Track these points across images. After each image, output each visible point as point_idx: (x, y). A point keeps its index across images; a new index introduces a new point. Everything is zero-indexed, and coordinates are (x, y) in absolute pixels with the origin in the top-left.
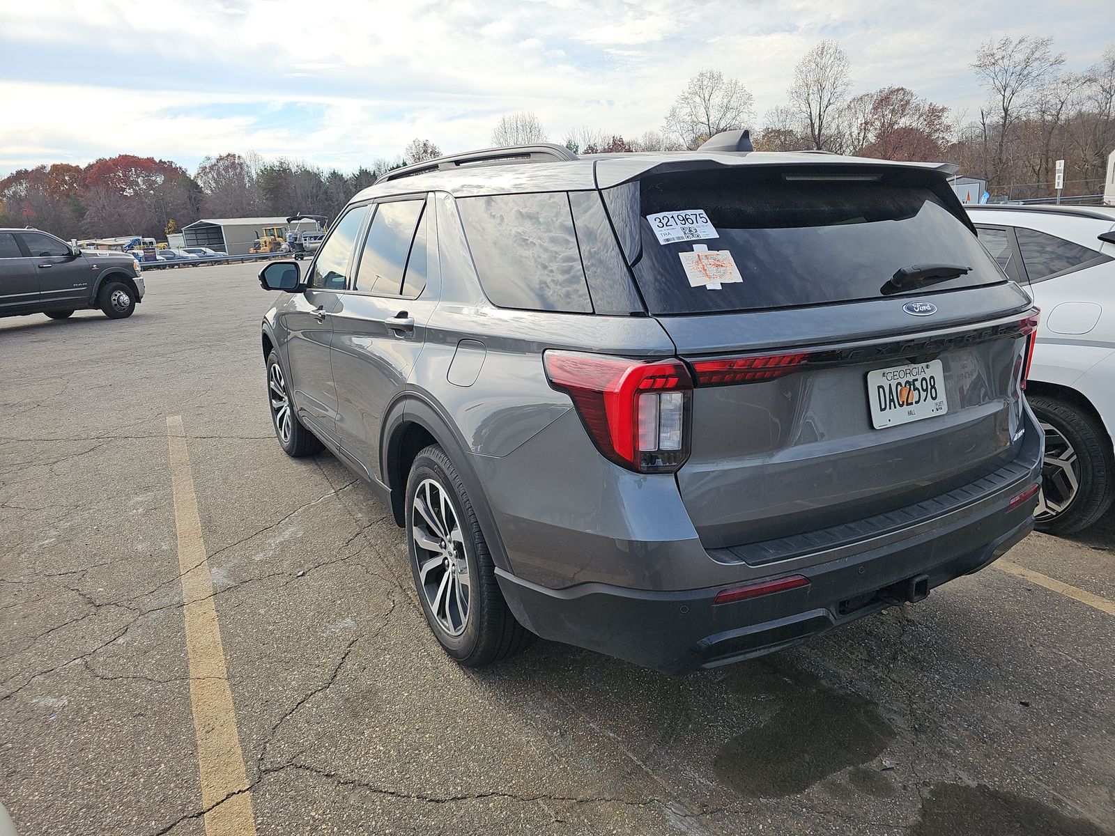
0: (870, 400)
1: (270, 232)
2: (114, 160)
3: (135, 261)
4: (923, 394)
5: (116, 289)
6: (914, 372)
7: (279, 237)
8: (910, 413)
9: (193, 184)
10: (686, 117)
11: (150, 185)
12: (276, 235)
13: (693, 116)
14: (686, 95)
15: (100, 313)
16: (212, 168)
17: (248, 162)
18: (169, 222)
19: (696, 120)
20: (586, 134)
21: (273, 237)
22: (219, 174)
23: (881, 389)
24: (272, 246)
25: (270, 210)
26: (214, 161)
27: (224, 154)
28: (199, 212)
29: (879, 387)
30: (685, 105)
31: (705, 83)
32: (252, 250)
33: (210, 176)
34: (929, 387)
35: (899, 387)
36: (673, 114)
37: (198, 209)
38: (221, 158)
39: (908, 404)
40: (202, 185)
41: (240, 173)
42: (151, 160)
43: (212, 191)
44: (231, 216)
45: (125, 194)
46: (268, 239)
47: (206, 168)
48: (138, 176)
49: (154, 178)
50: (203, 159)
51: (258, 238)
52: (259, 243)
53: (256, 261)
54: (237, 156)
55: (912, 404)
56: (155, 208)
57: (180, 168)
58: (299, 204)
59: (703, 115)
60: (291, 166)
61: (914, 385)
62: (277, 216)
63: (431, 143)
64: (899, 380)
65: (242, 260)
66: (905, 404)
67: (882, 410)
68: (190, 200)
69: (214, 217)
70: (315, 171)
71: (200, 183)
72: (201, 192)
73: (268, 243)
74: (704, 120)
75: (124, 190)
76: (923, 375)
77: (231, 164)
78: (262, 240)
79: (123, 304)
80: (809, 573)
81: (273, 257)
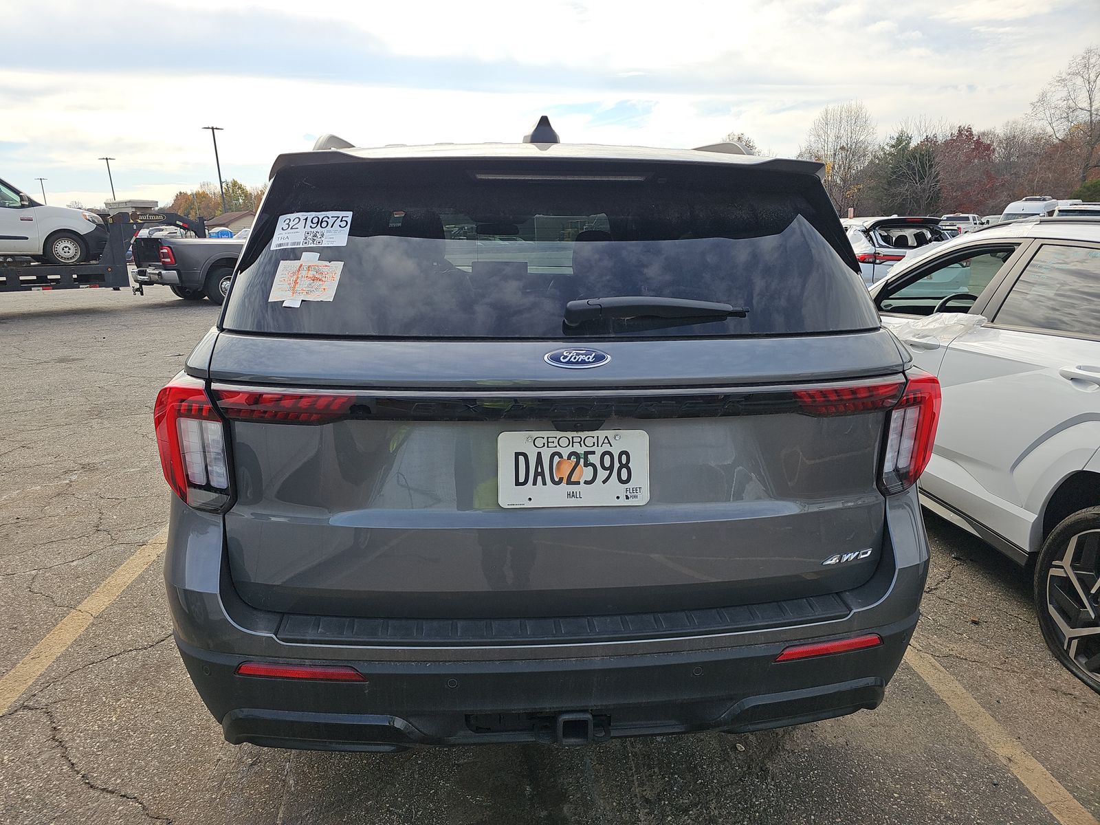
0: (499, 469)
4: (602, 474)
6: (589, 442)
8: (571, 495)
10: (1059, 102)
13: (1071, 101)
14: (1064, 75)
19: (1073, 105)
20: (923, 124)
23: (521, 458)
29: (517, 455)
30: (1060, 88)
31: (1092, 61)
34: (617, 465)
35: (556, 459)
36: (1043, 99)
39: (569, 482)
55: (578, 483)
59: (1084, 99)
61: (586, 459)
63: (745, 137)
64: (558, 449)
66: (565, 480)
67: (518, 483)
74: (1086, 105)
76: (606, 448)
80: (365, 669)
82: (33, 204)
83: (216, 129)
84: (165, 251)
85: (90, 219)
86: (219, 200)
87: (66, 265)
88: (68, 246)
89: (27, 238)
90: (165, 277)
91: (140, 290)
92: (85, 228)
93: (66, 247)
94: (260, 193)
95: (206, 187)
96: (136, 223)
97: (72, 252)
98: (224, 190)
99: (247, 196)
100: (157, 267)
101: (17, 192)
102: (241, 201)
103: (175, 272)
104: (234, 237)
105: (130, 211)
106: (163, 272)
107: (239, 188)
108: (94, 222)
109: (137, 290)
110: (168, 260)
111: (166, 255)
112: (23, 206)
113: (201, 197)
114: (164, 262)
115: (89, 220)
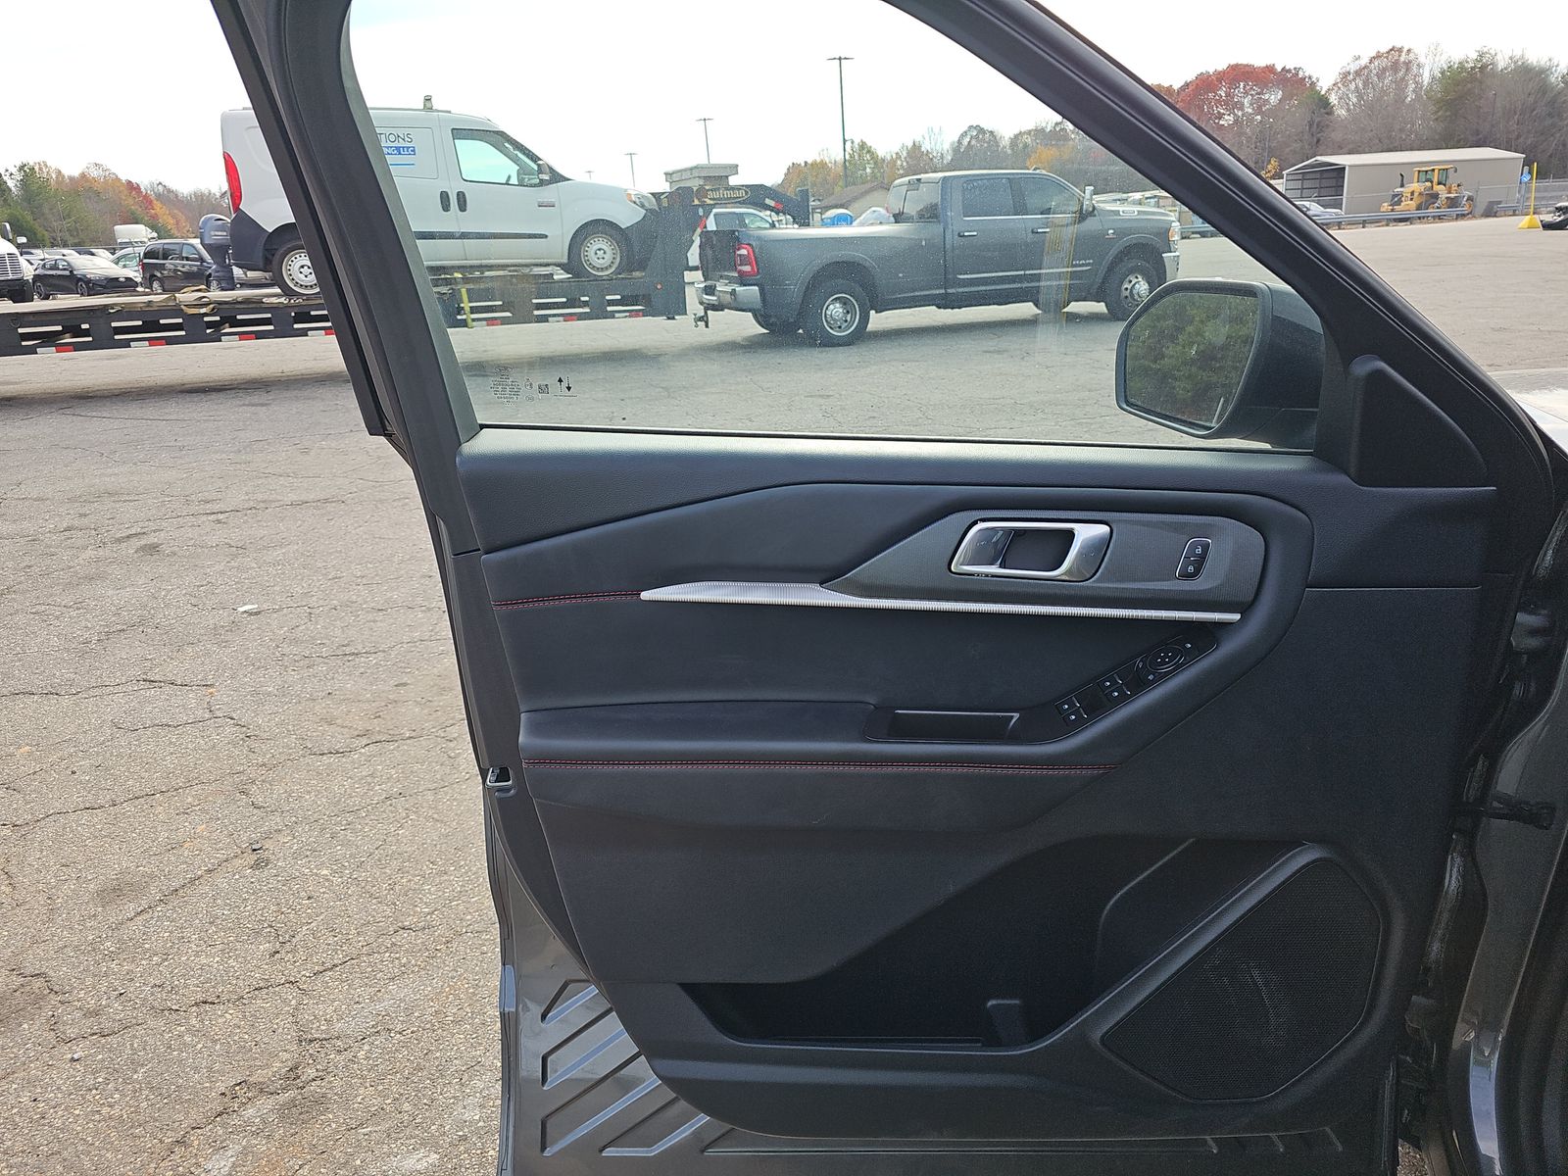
1: (1425, 175)
2: (1220, 73)
3: (1173, 224)
5: (1132, 271)
7: (1439, 184)
9: (1323, 103)
11: (1259, 107)
12: (1435, 180)
15: (1100, 307)
16: (1358, 73)
17: (1422, 60)
18: (1269, 162)
21: (1428, 184)
22: (1366, 84)
24: (1424, 199)
25: (1437, 137)
26: (1364, 61)
27: (1384, 49)
28: (1318, 145)
32: (1386, 206)
33: (1352, 86)
37: (1318, 141)
38: (1378, 56)
40: (1336, 102)
41: (1403, 79)
42: (1270, 69)
43: (1348, 110)
44: (1367, 150)
45: (1221, 122)
46: (1416, 186)
47: (1349, 73)
48: (1246, 93)
49: (1267, 96)
50: (1350, 59)
51: (1402, 186)
52: (1401, 195)
53: (1387, 225)
54: (1405, 50)
56: (1256, 143)
57: (1310, 78)
58: (1493, 126)
60: (1499, 57)
62: (1447, 148)
65: (1364, 223)
68: (1311, 126)
69: (1341, 152)
70: (1542, 63)
71: (1333, 99)
72: (1330, 113)
73: (1416, 194)
75: (1220, 116)
77: (1395, 63)
78: (1406, 190)
79: (1136, 297)
81: (1419, 218)
82: (557, 178)
83: (845, 58)
84: (744, 252)
85: (638, 201)
86: (840, 170)
87: (597, 279)
88: (604, 247)
89: (546, 236)
90: (740, 298)
91: (704, 319)
92: (627, 217)
93: (599, 250)
94: (894, 156)
95: (825, 151)
96: (703, 205)
97: (608, 257)
98: (847, 157)
99: (878, 162)
100: (731, 280)
101: (534, 158)
102: (868, 170)
103: (757, 288)
104: (854, 223)
105: (695, 184)
106: (739, 289)
107: (869, 151)
108: (643, 206)
109: (701, 319)
110: (747, 268)
111: (744, 260)
112: (542, 183)
113: (819, 167)
114: (739, 272)
115: (635, 203)
